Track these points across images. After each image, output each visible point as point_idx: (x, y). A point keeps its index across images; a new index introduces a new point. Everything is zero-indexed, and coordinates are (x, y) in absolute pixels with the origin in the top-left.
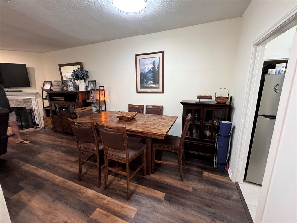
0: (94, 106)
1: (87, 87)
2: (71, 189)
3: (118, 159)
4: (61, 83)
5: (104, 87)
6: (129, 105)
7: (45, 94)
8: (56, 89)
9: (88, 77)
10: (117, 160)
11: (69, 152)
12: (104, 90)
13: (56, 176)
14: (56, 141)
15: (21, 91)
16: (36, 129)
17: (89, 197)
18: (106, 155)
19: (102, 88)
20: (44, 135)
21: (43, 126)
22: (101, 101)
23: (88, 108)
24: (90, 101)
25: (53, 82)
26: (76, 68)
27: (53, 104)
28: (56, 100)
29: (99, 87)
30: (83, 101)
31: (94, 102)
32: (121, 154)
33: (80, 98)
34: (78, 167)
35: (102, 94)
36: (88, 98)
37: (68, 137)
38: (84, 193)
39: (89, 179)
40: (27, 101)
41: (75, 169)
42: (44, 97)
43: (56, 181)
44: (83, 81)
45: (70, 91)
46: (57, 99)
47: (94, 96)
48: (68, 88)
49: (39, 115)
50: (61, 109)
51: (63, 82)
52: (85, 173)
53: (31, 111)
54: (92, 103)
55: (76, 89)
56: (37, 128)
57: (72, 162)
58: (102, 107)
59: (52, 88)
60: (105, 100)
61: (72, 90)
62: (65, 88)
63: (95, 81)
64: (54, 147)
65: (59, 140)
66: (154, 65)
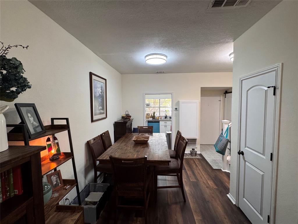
12: (68, 127)
63: (33, 106)
66: (102, 90)
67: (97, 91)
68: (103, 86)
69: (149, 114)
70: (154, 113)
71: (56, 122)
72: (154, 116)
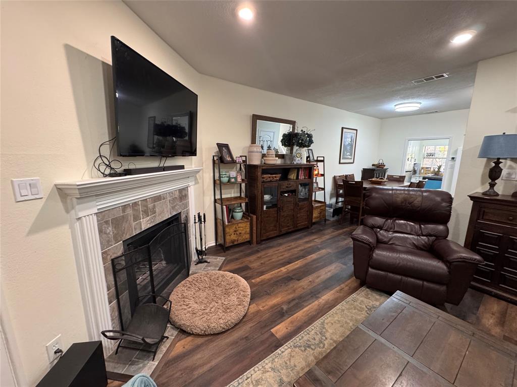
63: (312, 150)
66: (351, 139)
67: (347, 140)
68: (353, 136)
69: (430, 168)
70: (439, 167)
71: (319, 159)
72: (439, 171)
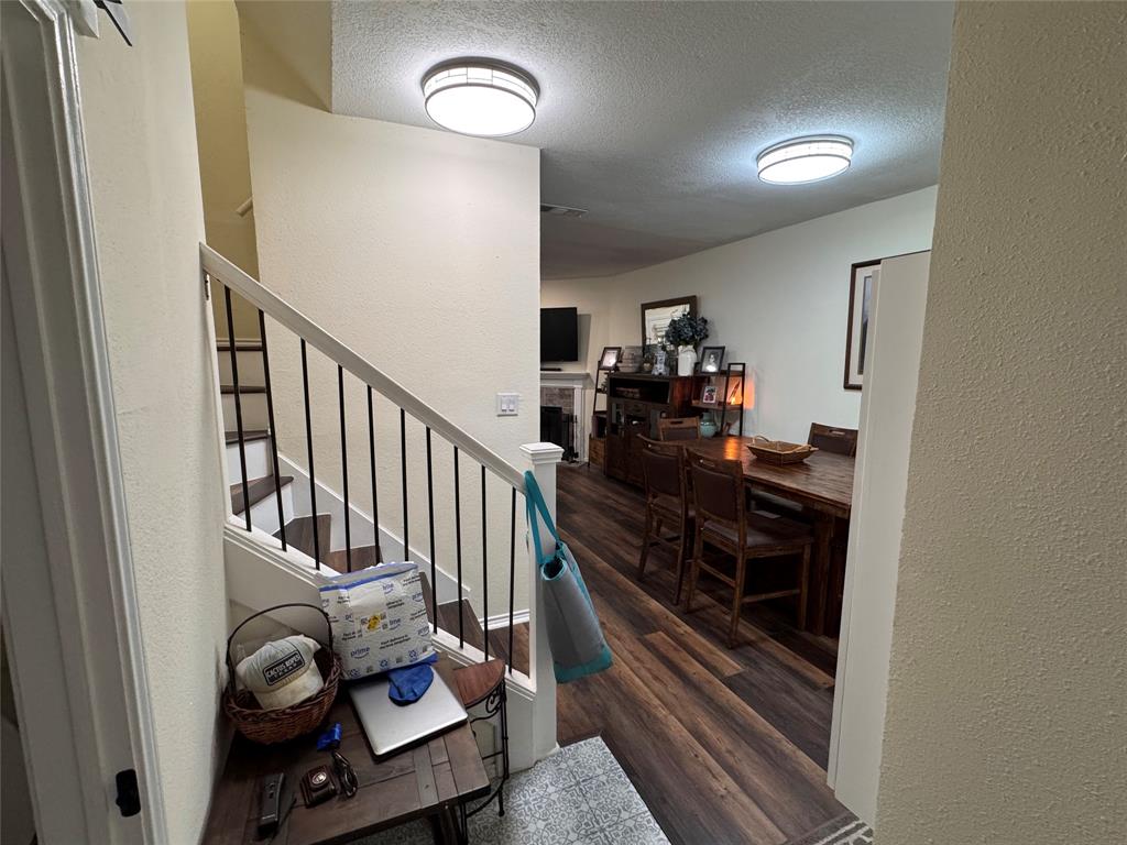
0: (710, 421)
1: (698, 365)
2: (621, 587)
3: (722, 543)
4: (640, 352)
5: (744, 365)
6: (814, 425)
7: (603, 377)
8: (627, 368)
9: (707, 336)
10: (719, 546)
11: (629, 525)
12: (742, 374)
13: (599, 559)
14: (608, 498)
15: (559, 370)
16: (573, 465)
17: (650, 611)
18: (700, 531)
19: (740, 368)
20: (587, 480)
21: (586, 459)
22: (728, 407)
23: (688, 422)
24: (701, 405)
25: (623, 348)
26: (679, 312)
27: (614, 406)
28: (623, 397)
29: (730, 364)
30: (683, 402)
31: (712, 407)
32: (727, 530)
33: (677, 394)
34: (639, 557)
35: (737, 387)
36: (698, 396)
37: (633, 495)
38: (642, 601)
39: (658, 584)
40: (566, 392)
41: (634, 559)
42: (599, 387)
43: (598, 565)
44: (690, 347)
45: (656, 373)
46: (625, 394)
47: (713, 391)
48: (652, 364)
49: (583, 429)
50: (629, 418)
51: (646, 349)
52: (652, 573)
53: (571, 419)
54: (707, 410)
55: (672, 369)
56: (574, 462)
57: (632, 545)
58: (729, 425)
59: (619, 365)
60: (742, 405)
61: (661, 371)
62: (647, 365)
63: (723, 348)
64: (601, 507)
65: (615, 497)
